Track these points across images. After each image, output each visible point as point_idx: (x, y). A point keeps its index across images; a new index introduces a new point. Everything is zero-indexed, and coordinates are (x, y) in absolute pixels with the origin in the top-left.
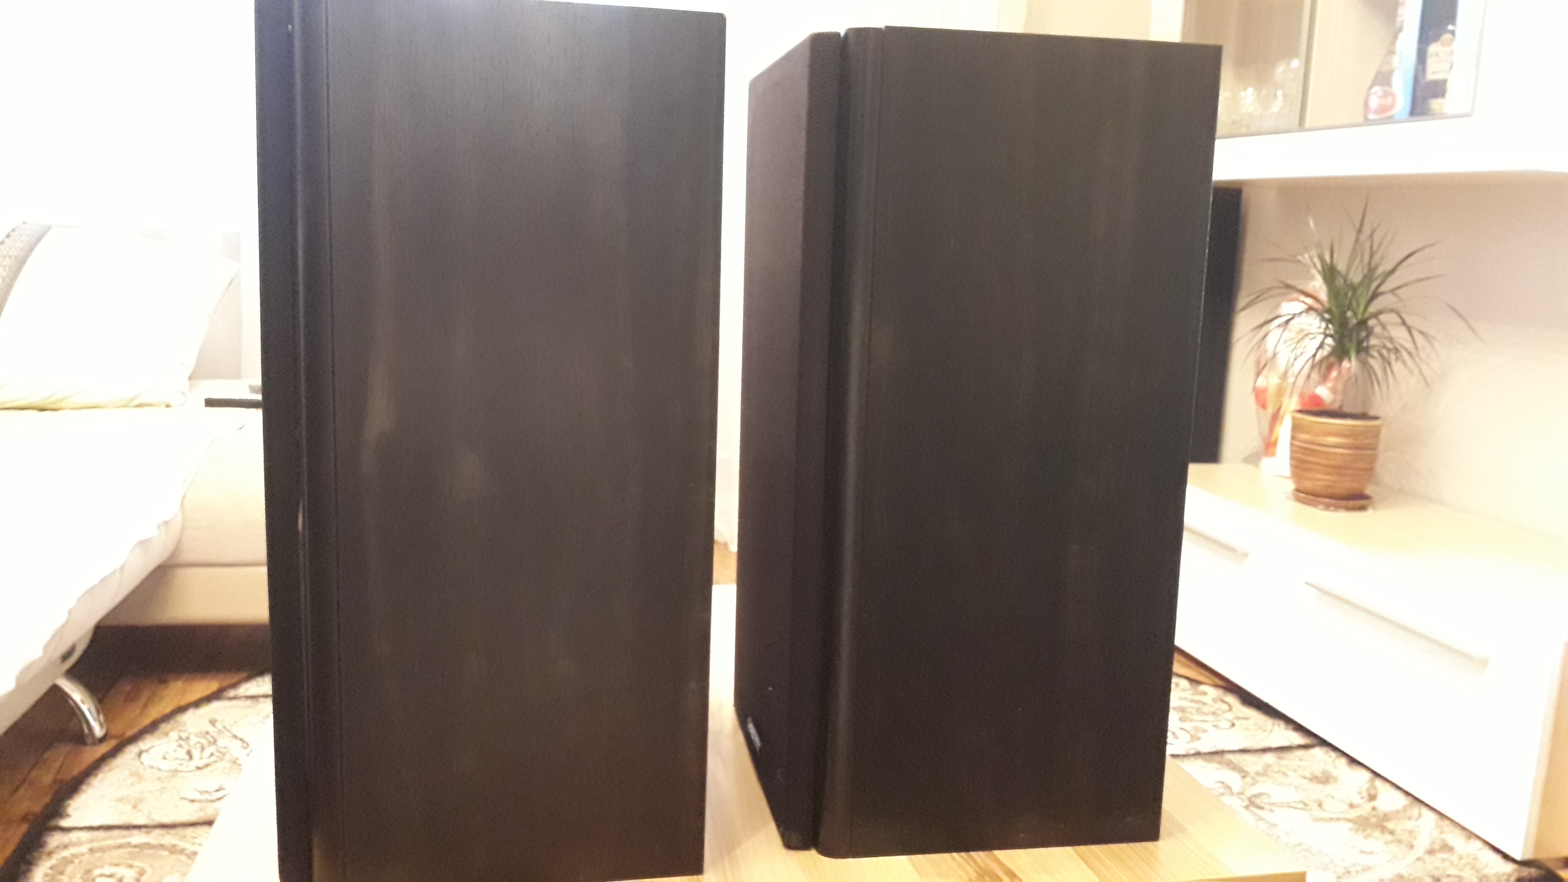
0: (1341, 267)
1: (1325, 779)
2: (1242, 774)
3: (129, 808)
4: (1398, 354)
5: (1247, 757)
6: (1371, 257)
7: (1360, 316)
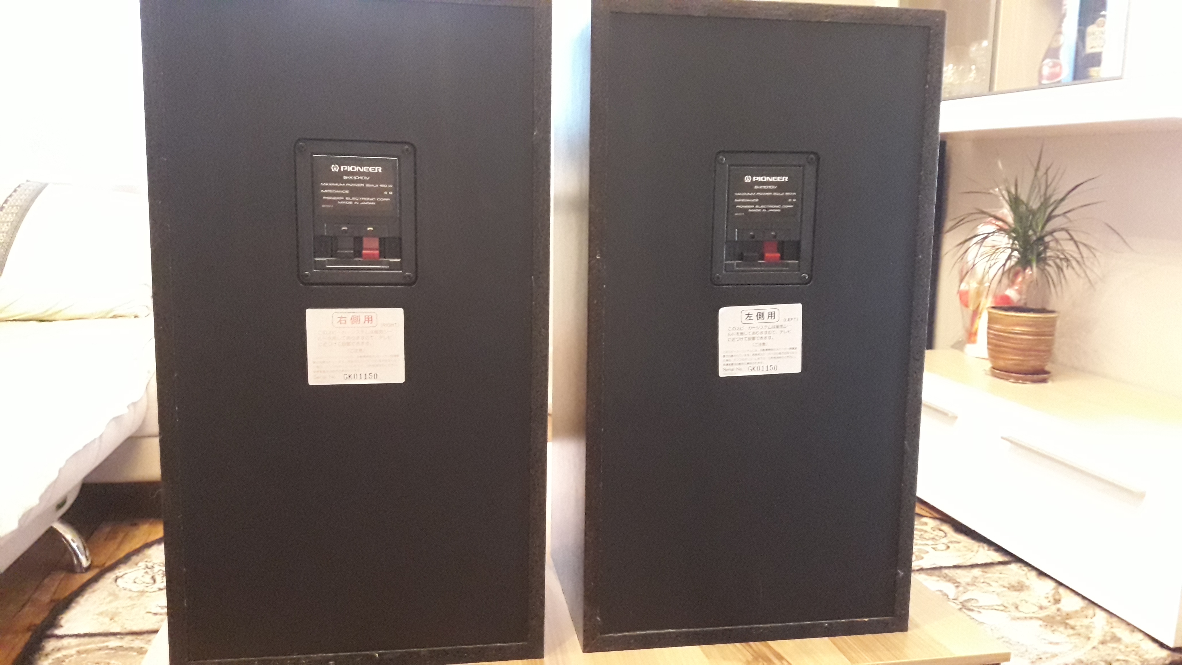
0: (1024, 197)
1: (1019, 587)
2: (956, 585)
3: (107, 620)
4: (1069, 262)
5: (959, 571)
6: (1047, 187)
7: (1038, 234)
